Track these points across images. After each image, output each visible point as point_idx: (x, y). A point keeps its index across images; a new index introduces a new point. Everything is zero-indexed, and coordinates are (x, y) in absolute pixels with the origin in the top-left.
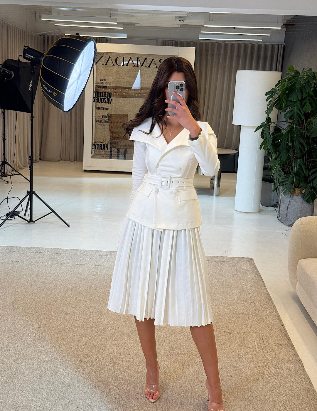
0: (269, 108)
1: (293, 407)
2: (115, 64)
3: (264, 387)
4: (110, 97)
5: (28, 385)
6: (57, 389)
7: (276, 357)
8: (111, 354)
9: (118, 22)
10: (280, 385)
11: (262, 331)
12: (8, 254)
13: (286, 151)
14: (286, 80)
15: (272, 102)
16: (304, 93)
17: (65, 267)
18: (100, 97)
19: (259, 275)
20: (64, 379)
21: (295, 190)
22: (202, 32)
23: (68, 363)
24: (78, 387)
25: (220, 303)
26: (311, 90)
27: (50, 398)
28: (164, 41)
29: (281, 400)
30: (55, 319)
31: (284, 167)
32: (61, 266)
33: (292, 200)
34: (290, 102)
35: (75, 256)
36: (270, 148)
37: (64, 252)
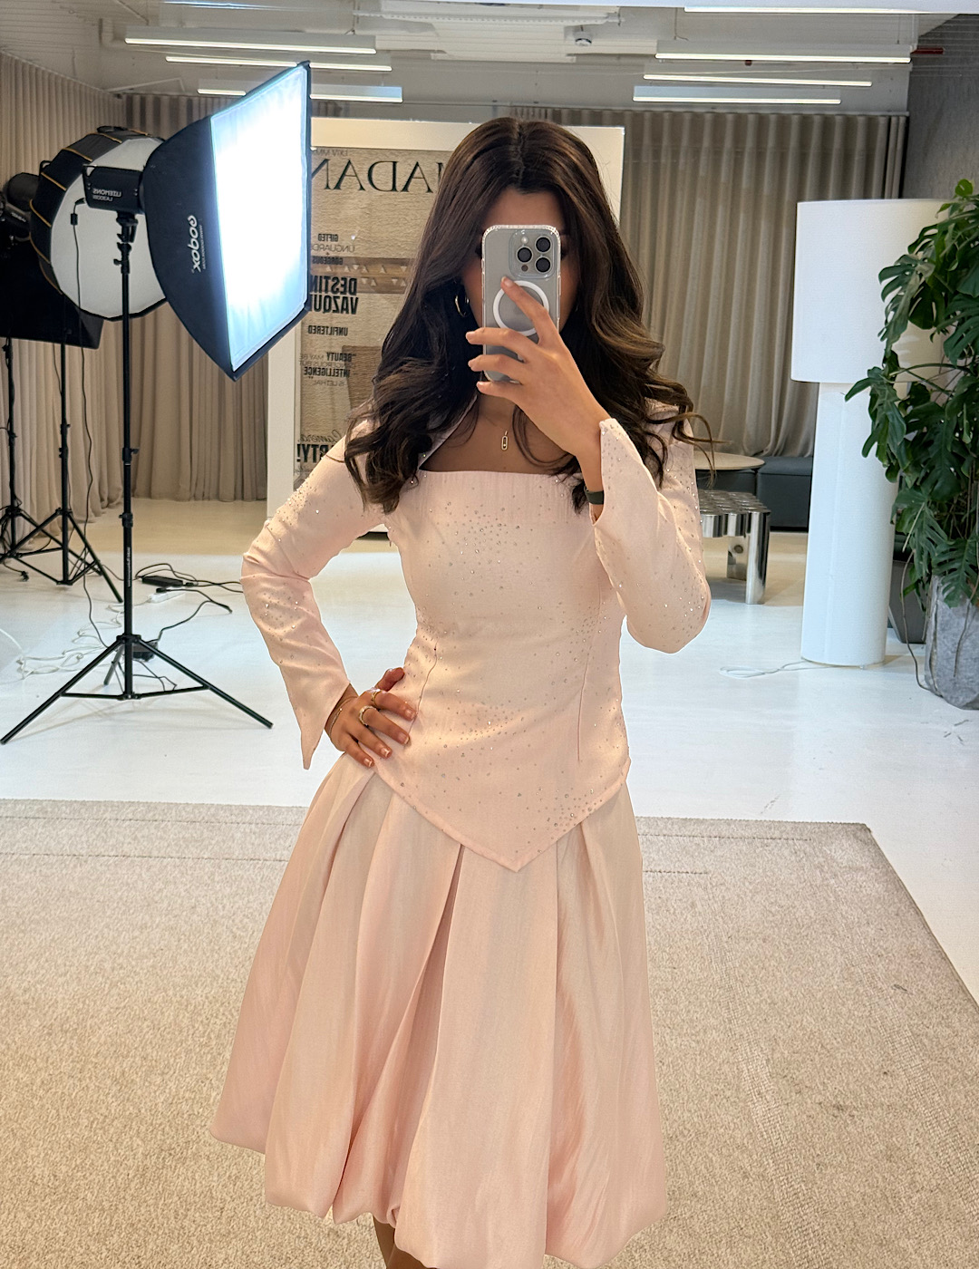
0: (894, 322)
2: (366, 185)
4: (351, 293)
9: (378, 47)
12: (44, 826)
13: (950, 461)
15: (902, 301)
17: (240, 872)
18: (318, 294)
19: (901, 887)
22: (646, 77)
28: (519, 109)
31: (944, 514)
32: (226, 867)
33: (974, 621)
34: (960, 300)
35: (269, 831)
36: (899, 453)
37: (233, 817)
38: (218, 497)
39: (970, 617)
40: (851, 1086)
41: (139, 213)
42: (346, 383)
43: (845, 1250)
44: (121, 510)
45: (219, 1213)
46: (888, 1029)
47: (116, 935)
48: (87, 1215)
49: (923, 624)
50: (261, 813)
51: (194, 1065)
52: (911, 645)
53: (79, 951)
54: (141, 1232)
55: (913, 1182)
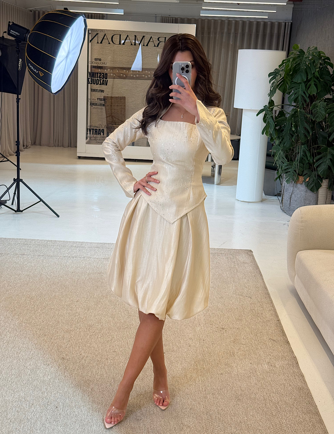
0: (272, 90)
1: (284, 406)
2: (111, 42)
3: (256, 385)
4: (105, 78)
5: (5, 385)
6: (36, 389)
7: (270, 353)
8: (96, 351)
10: (272, 383)
11: (257, 327)
13: (289, 136)
14: (290, 60)
15: (275, 84)
16: (309, 75)
18: (94, 78)
20: (44, 378)
21: (299, 178)
22: (203, 8)
23: (50, 361)
24: (59, 386)
25: (215, 297)
26: (316, 71)
27: (28, 398)
28: (164, 18)
29: (273, 399)
30: (38, 314)
31: (288, 154)
33: (295, 188)
34: (294, 84)
36: (273, 133)
38: (63, 146)
47: (10, 277)
49: (281, 190)
50: (61, 243)
55: (240, 349)
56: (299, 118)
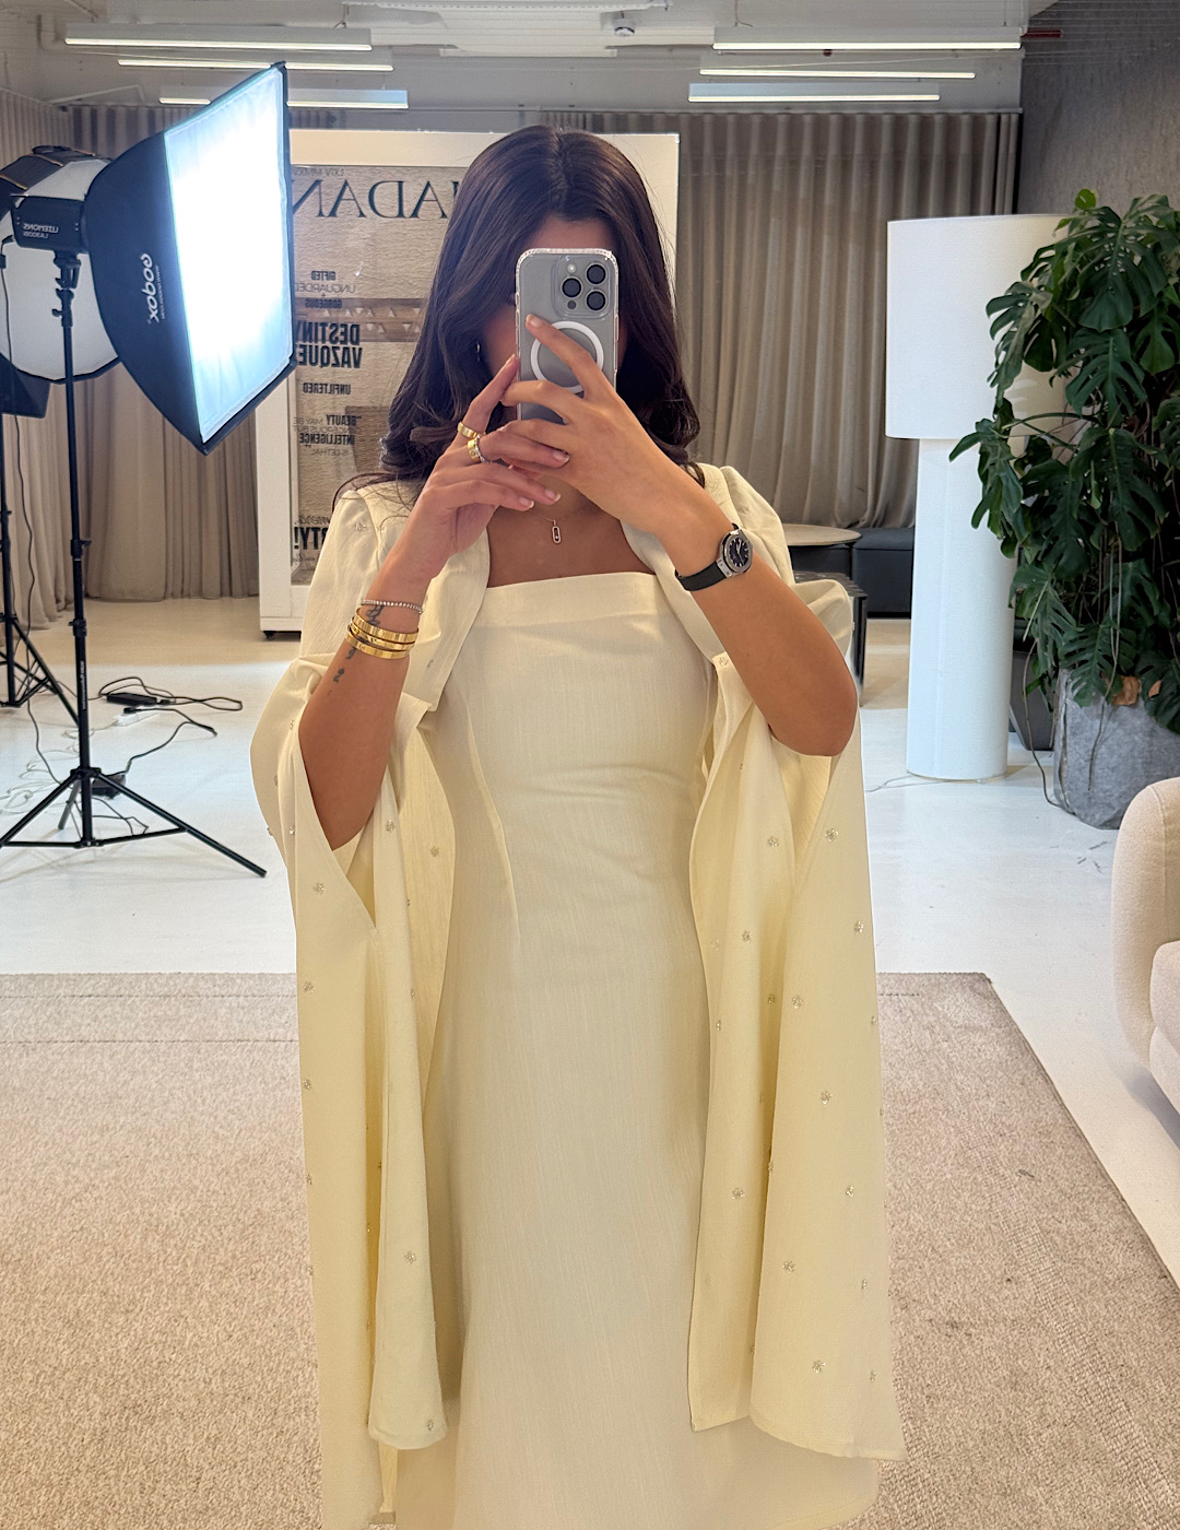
0: (1003, 364)
2: (367, 210)
4: (353, 342)
9: (374, 41)
13: (1077, 531)
15: (1013, 339)
16: (1143, 299)
17: (225, 1057)
18: (314, 344)
19: (1027, 1049)
21: (1122, 685)
22: (703, 72)
26: (1168, 285)
31: (1072, 595)
32: (207, 1051)
33: (1110, 723)
34: (1081, 336)
35: (261, 1005)
36: (1015, 522)
37: (217, 989)
38: (201, 594)
39: (1105, 718)
40: (967, 1298)
41: (81, 252)
42: (351, 451)
43: (960, 1502)
44: (71, 616)
45: (195, 1485)
46: (1012, 1225)
47: (70, 1141)
48: (31, 1492)
49: (1050, 729)
50: (251, 982)
51: (165, 1300)
52: (1037, 753)
53: (24, 1163)
54: (98, 1512)
55: (1042, 1415)
56: (1115, 461)
